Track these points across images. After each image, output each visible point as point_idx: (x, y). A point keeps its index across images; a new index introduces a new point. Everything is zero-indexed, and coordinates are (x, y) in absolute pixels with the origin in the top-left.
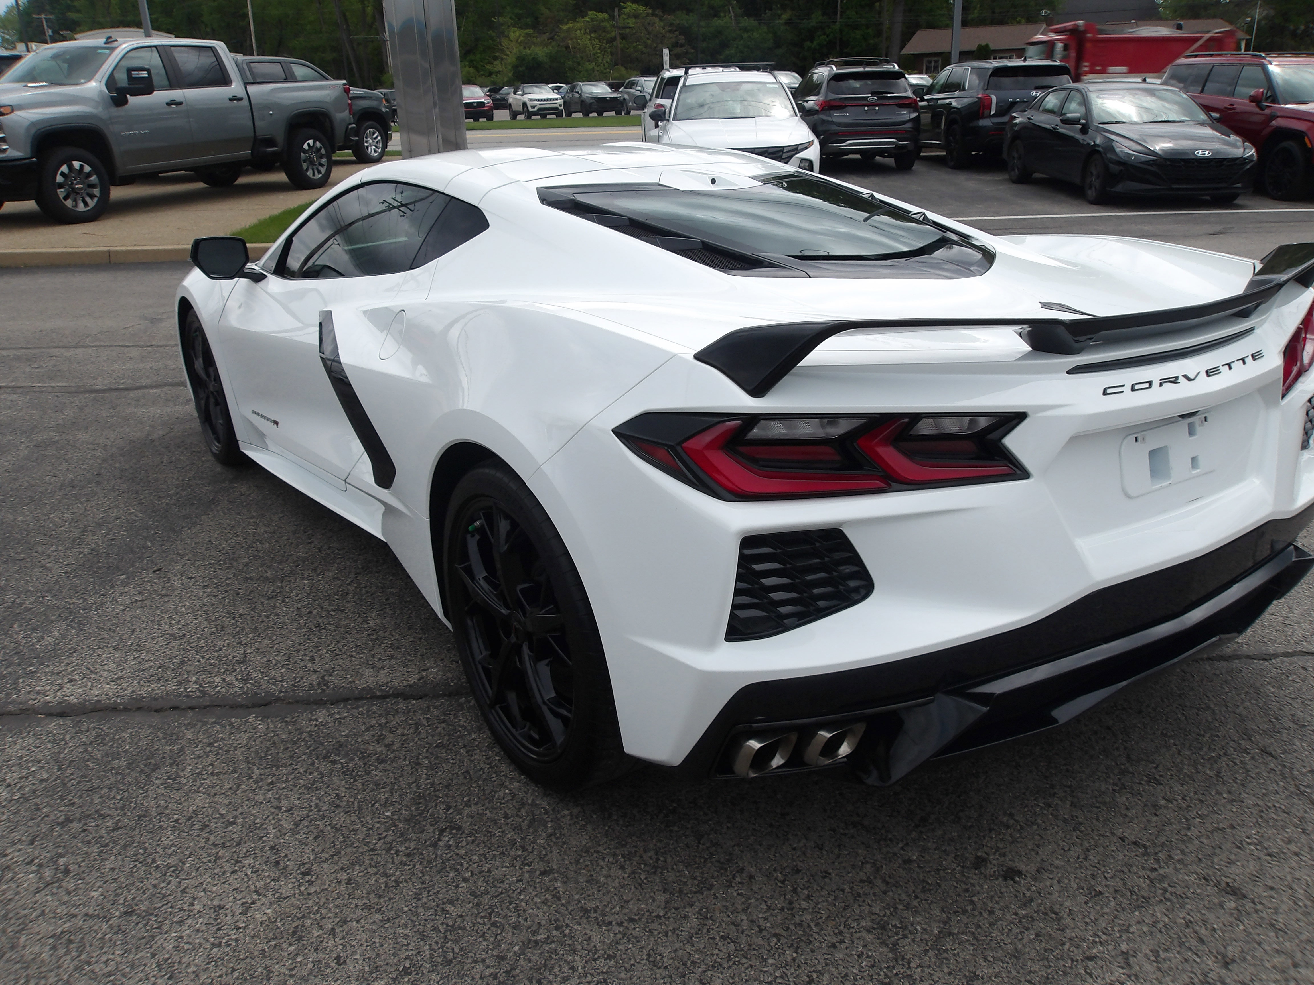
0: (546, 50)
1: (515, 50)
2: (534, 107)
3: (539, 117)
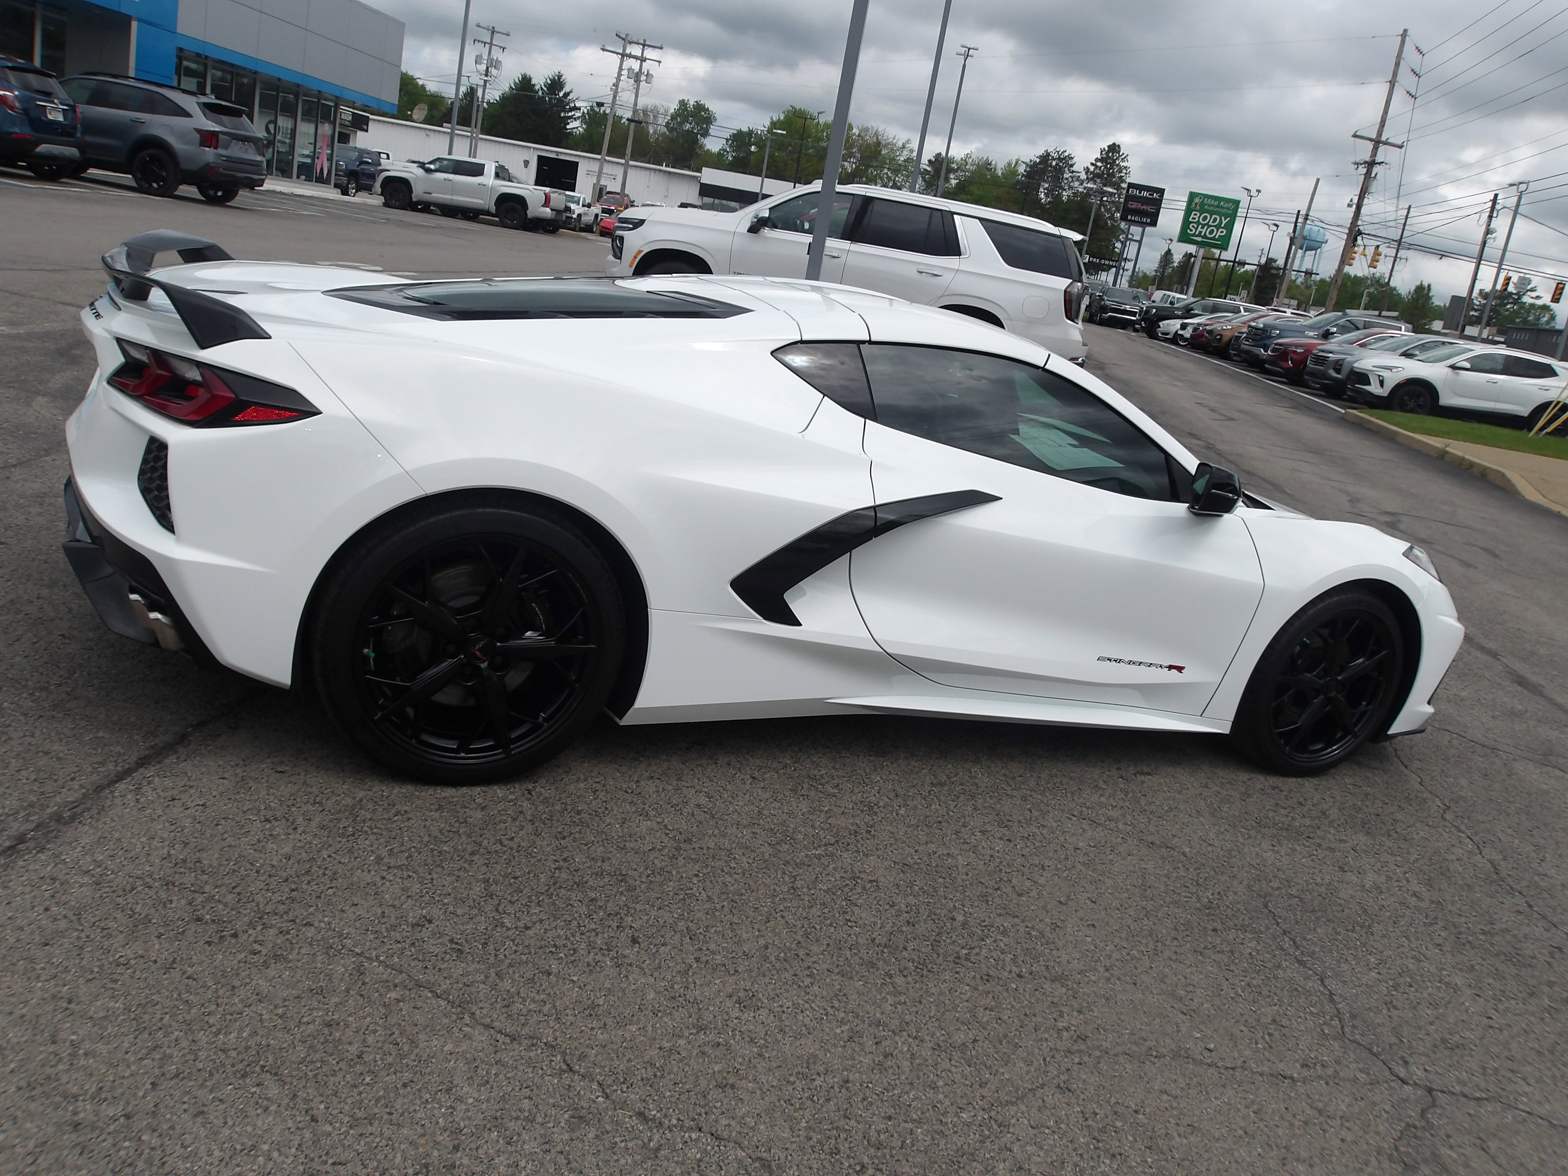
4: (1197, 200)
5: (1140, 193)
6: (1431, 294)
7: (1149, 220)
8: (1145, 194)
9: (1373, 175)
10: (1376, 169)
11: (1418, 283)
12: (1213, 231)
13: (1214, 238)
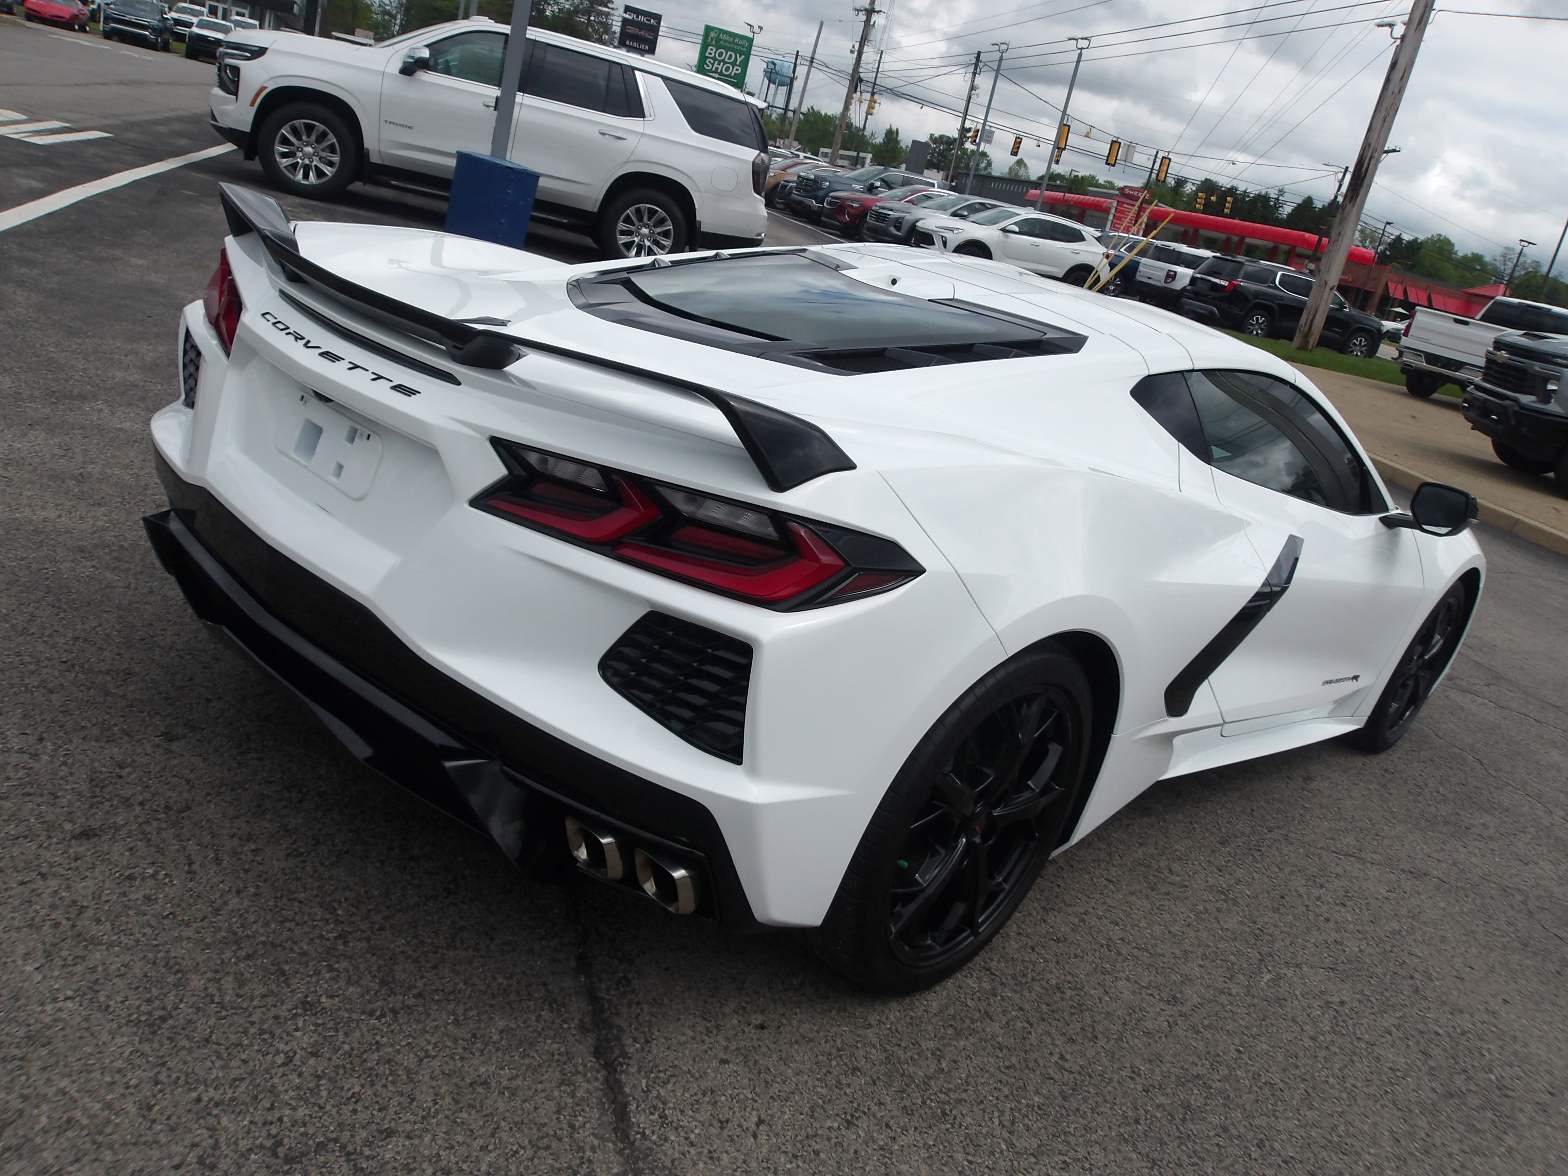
4: (712, 35)
5: (637, 17)
6: (899, 139)
7: (647, 48)
8: (642, 19)
9: (872, 23)
10: (875, 17)
11: (888, 127)
12: (728, 68)
13: (729, 76)
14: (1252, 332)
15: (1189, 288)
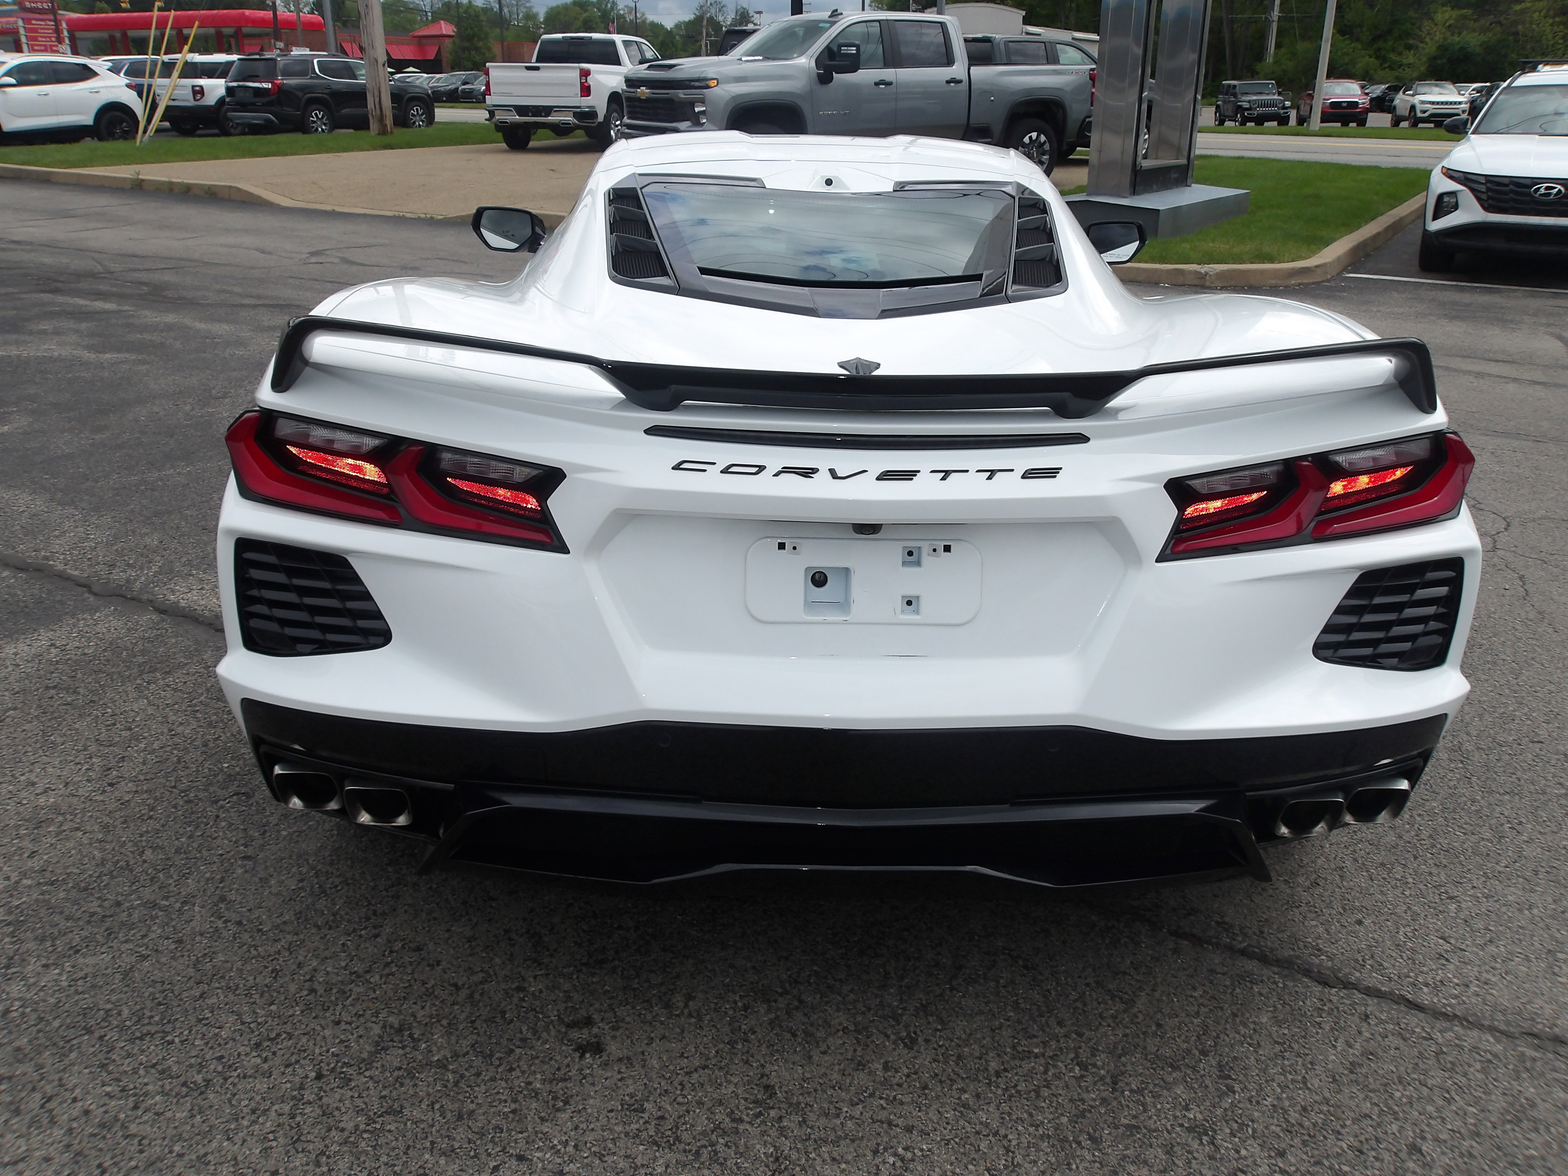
0: (1483, 38)
1: (1438, 37)
2: (1425, 112)
3: (1432, 125)
14: (317, 129)
15: (228, 100)
